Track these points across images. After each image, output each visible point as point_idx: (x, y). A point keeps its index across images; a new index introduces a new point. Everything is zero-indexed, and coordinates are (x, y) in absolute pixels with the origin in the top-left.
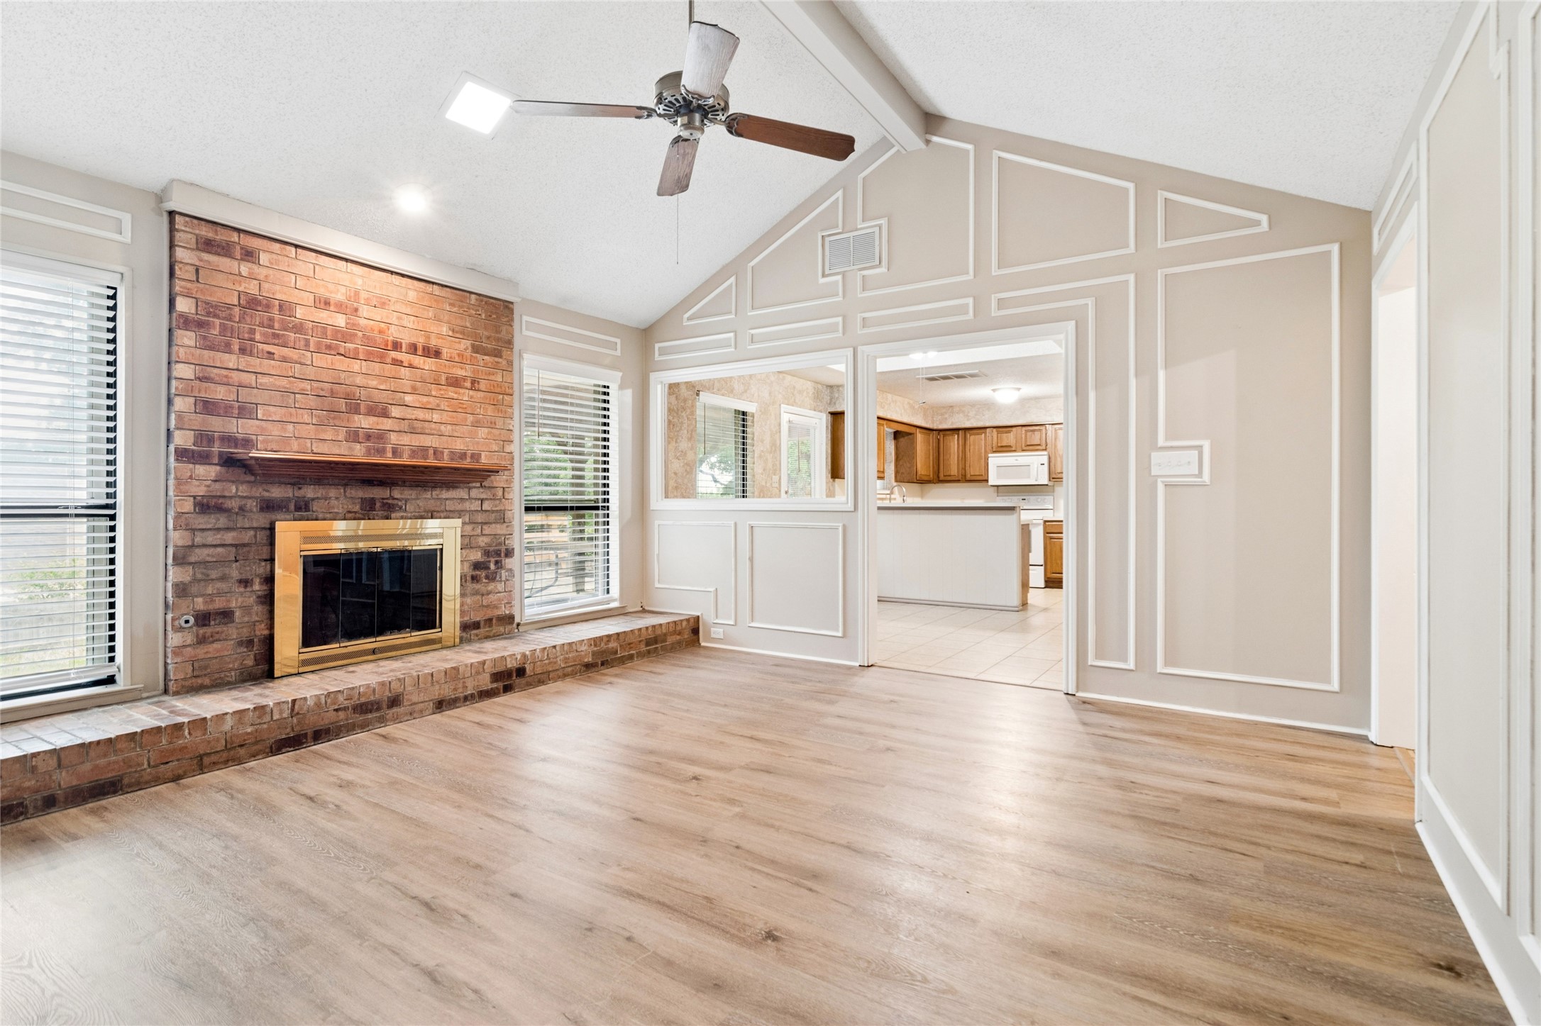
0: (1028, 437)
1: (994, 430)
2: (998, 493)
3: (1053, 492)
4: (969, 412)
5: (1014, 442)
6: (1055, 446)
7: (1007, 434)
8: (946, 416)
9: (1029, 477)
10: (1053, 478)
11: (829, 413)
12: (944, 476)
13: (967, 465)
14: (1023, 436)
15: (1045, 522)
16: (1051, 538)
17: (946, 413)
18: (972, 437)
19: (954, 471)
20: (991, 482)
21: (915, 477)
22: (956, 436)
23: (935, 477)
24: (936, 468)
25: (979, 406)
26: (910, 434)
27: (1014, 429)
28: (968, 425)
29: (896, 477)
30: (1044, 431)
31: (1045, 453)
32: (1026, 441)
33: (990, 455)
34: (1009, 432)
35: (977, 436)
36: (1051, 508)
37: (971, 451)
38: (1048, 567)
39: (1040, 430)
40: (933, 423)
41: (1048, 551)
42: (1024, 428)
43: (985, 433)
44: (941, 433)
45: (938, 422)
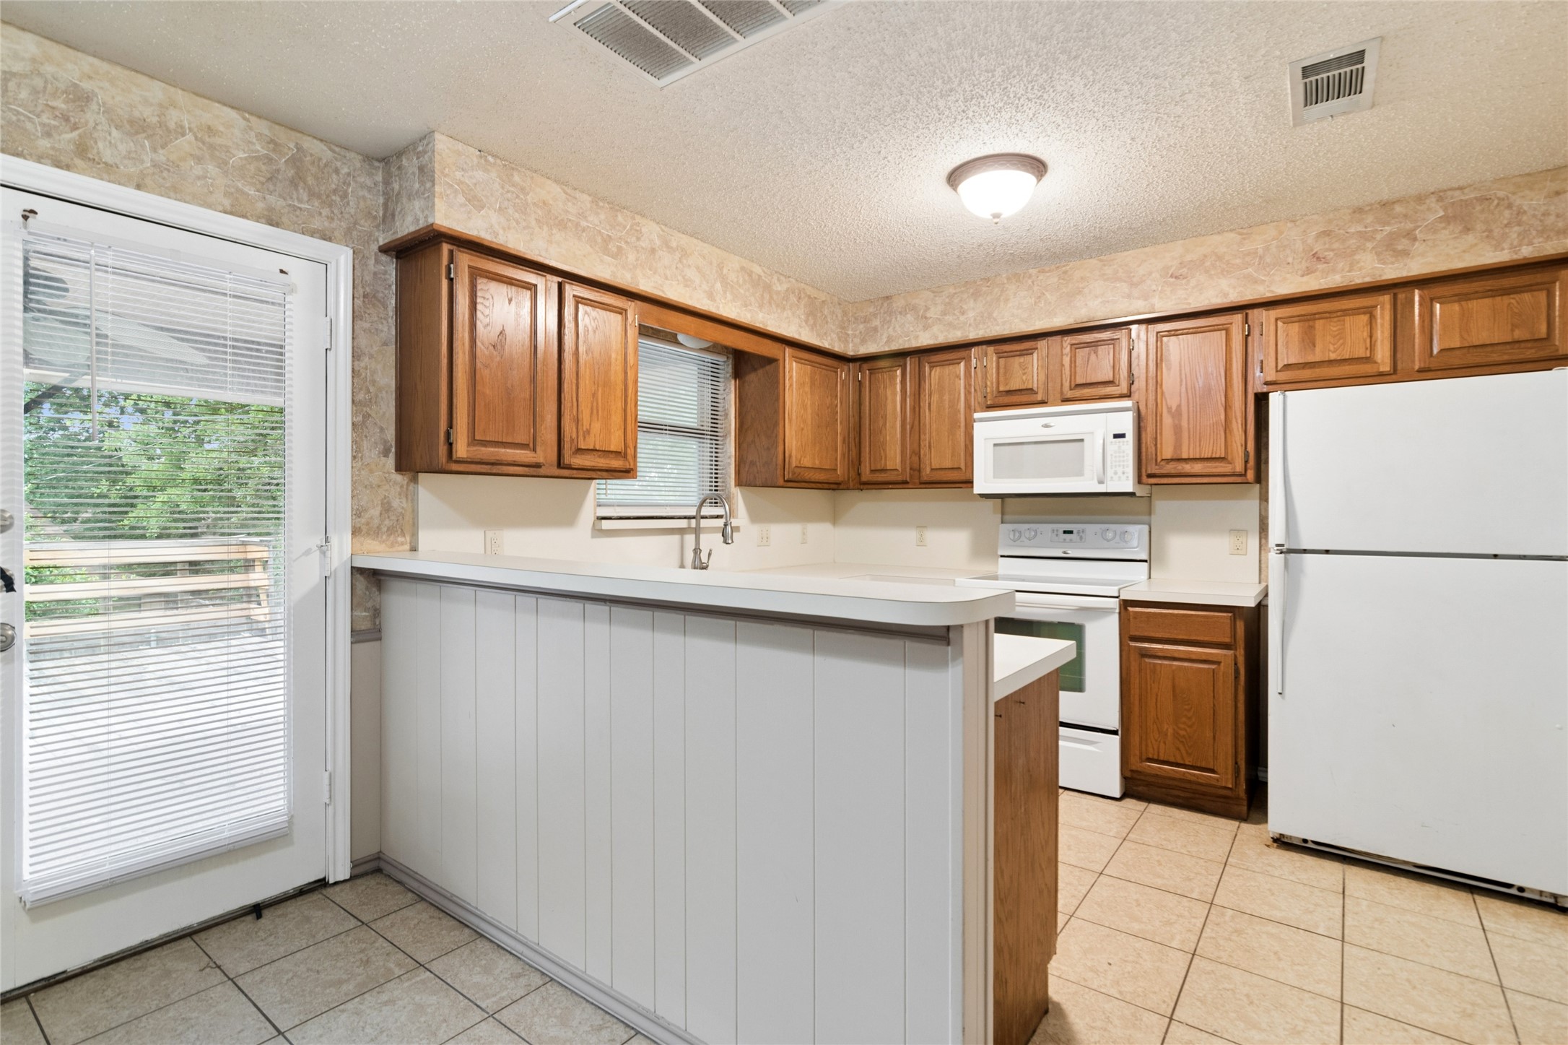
0: (1079, 361)
1: (991, 349)
2: (1003, 514)
3: (1150, 514)
4: (927, 309)
5: (1042, 377)
6: (1158, 384)
7: (1022, 359)
8: (876, 322)
9: (1079, 473)
10: (1150, 476)
11: (385, 250)
12: (872, 471)
13: (925, 444)
14: (1066, 360)
15: (1126, 604)
16: (1145, 654)
17: (875, 315)
18: (936, 372)
19: (893, 458)
20: (979, 488)
21: (779, 472)
22: (899, 372)
23: (852, 474)
24: (854, 453)
25: (952, 290)
26: (771, 361)
27: (1042, 344)
28: (925, 340)
29: (738, 473)
30: (1124, 343)
31: (1128, 403)
32: (1073, 373)
33: (976, 415)
34: (1028, 352)
35: (948, 370)
36: (1144, 557)
37: (934, 407)
38: (1135, 739)
39: (1113, 341)
40: (844, 338)
41: (1135, 691)
42: (1068, 340)
43: (968, 360)
44: (865, 366)
45: (857, 340)
